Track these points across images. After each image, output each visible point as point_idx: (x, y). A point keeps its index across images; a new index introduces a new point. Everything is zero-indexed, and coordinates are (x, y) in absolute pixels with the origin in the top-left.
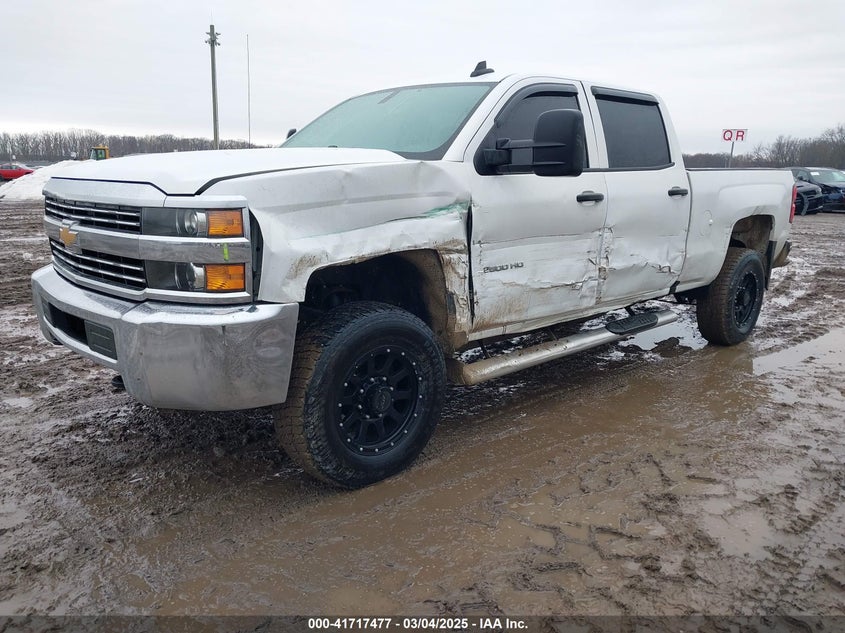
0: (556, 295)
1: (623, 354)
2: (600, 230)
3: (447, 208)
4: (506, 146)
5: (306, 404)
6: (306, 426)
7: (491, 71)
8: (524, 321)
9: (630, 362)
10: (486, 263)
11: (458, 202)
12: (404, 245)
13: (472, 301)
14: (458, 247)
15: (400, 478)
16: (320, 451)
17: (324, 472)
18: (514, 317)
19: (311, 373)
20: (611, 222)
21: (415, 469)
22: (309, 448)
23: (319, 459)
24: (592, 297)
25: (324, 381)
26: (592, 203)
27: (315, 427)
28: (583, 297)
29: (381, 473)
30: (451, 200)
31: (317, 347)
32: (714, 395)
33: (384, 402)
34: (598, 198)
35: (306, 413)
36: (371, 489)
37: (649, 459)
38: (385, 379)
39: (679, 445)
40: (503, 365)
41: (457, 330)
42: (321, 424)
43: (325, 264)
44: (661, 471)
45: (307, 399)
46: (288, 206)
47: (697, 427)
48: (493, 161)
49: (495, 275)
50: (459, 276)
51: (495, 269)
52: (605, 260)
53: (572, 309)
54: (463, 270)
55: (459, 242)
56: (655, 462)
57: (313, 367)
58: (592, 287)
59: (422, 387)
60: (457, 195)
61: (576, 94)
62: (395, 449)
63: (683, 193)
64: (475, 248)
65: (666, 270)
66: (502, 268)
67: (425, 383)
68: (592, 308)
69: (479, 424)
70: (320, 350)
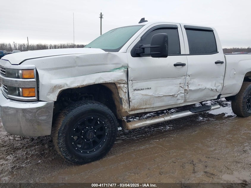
0: (166, 99)
1: (202, 118)
2: (185, 76)
3: (119, 68)
4: (142, 47)
5: (58, 136)
6: (58, 143)
7: (147, 21)
8: (153, 108)
9: (203, 122)
10: (134, 88)
11: (123, 67)
12: (101, 81)
13: (129, 100)
14: (123, 82)
15: (98, 162)
16: (64, 152)
17: (67, 159)
18: (148, 106)
19: (60, 125)
20: (189, 73)
21: (104, 159)
22: (60, 150)
23: (64, 155)
24: (182, 99)
25: (65, 128)
26: (181, 67)
27: (62, 144)
28: (178, 99)
29: (90, 160)
30: (120, 66)
31: (64, 116)
32: (230, 137)
33: (91, 136)
34: (183, 65)
35: (58, 139)
36: (86, 165)
37: (192, 163)
38: (92, 127)
39: (206, 157)
40: (143, 123)
41: (123, 111)
42: (64, 143)
43: (66, 88)
44: (194, 168)
45: (59, 134)
46: (53, 68)
47: (217, 150)
48: (138, 52)
49: (139, 92)
50: (124, 92)
51: (139, 90)
52: (187, 87)
53: (173, 103)
54: (125, 90)
55: (123, 80)
56: (193, 164)
57: (61, 123)
58: (182, 96)
59: (107, 131)
60: (122, 64)
61: (177, 28)
62: (96, 152)
63: (222, 63)
64: (130, 82)
65: (215, 90)
66: (142, 89)
67: (108, 129)
68: (182, 103)
69: (137, 142)
70: (64, 117)
